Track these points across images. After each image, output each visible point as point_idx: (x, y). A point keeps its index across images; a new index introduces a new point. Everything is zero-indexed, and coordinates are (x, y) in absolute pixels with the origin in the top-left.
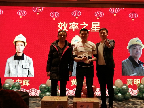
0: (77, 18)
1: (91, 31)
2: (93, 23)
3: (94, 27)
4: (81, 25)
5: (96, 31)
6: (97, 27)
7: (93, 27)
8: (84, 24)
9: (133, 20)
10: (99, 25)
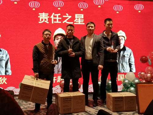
0: (59, 9)
1: (75, 23)
2: (76, 15)
3: (78, 19)
4: (64, 16)
5: (79, 23)
6: (81, 19)
7: (76, 20)
8: (66, 15)
9: (118, 12)
10: (83, 18)
